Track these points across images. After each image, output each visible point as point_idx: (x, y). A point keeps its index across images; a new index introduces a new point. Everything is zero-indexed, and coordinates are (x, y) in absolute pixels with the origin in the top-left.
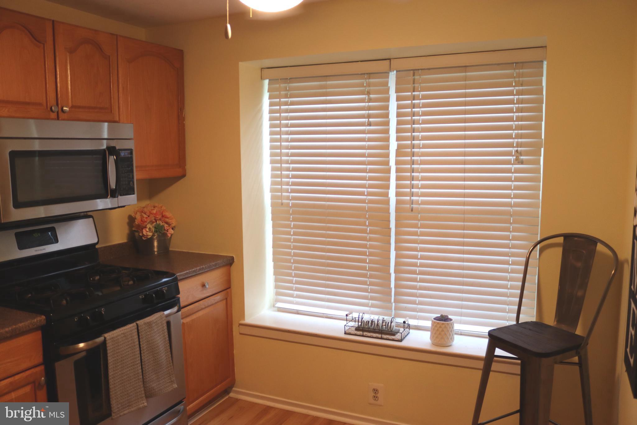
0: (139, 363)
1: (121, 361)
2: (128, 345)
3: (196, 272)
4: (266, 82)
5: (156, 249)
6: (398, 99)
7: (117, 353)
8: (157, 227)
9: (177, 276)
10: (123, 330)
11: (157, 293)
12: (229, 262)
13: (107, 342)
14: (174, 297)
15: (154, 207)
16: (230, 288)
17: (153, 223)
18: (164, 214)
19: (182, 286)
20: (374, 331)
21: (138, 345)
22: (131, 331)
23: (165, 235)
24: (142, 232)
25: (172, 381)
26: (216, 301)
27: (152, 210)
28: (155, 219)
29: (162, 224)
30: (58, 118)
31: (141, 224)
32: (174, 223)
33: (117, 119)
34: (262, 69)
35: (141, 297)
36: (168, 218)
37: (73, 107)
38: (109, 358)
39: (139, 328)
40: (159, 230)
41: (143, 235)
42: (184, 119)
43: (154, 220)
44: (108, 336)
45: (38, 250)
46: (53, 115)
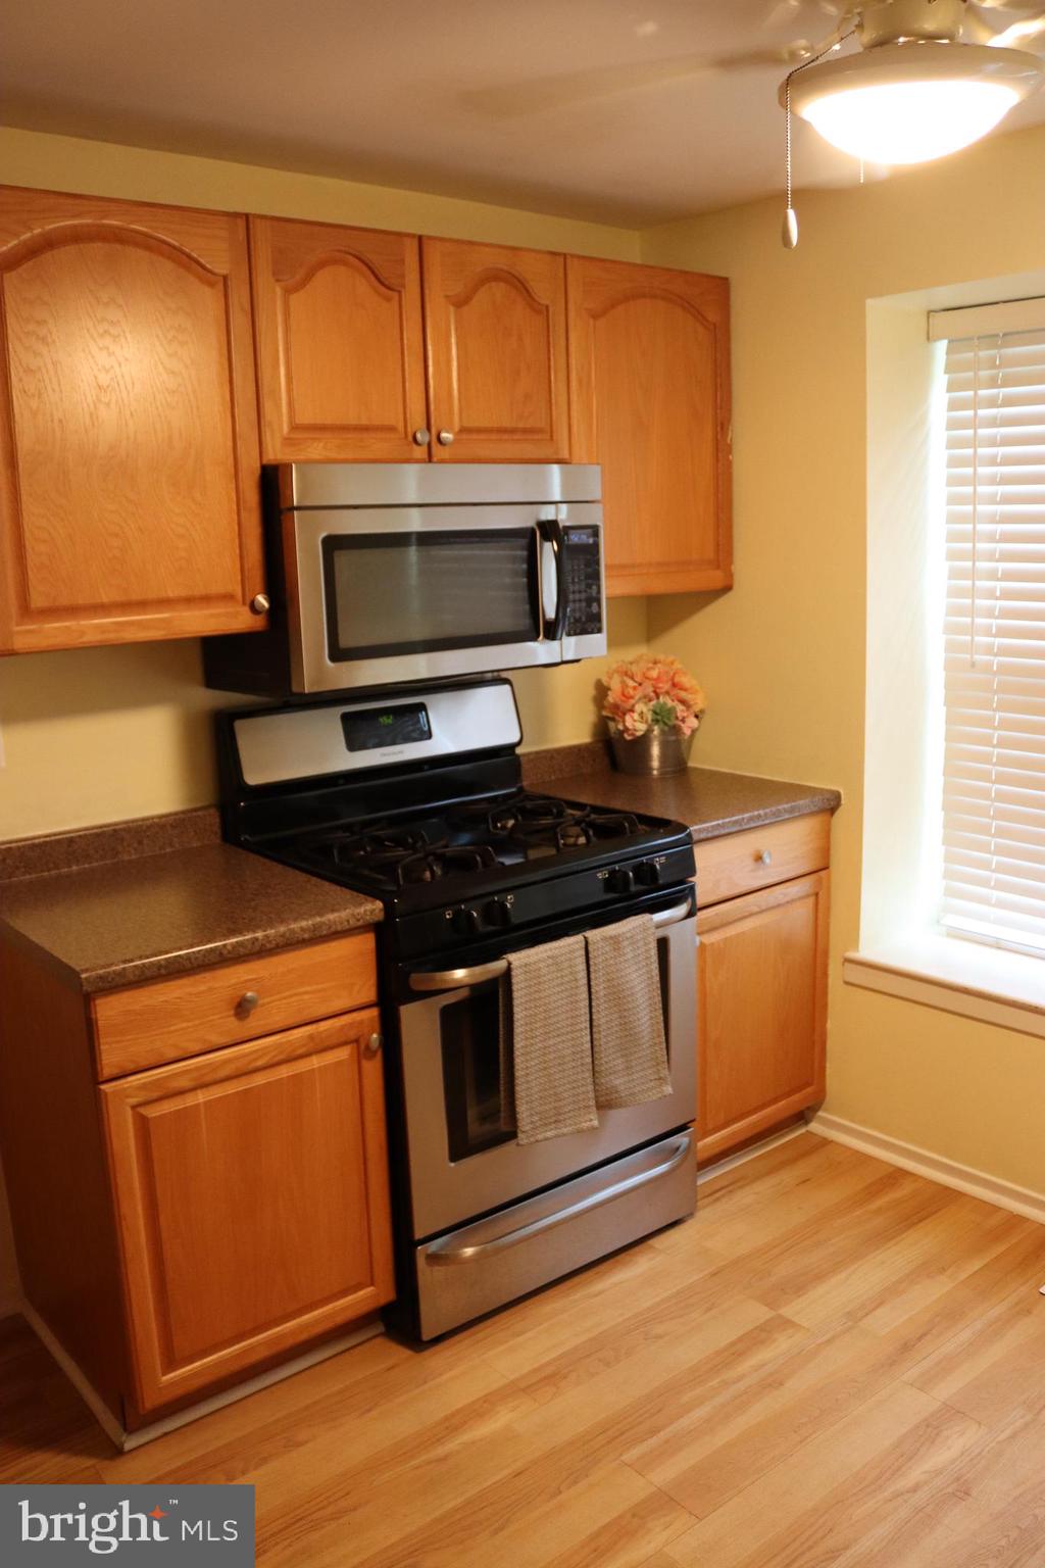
0: (586, 1028)
1: (546, 1019)
2: (562, 984)
3: (741, 825)
4: (941, 346)
5: (655, 764)
7: (535, 999)
8: (658, 711)
9: (693, 833)
10: (551, 950)
11: (637, 869)
12: (830, 805)
13: (513, 973)
14: (682, 882)
15: (655, 663)
16: (826, 868)
17: (650, 700)
18: (677, 680)
19: (703, 856)
21: (586, 986)
22: (571, 952)
23: (676, 730)
24: (624, 722)
25: (660, 1078)
26: (788, 899)
27: (649, 669)
28: (655, 692)
29: (670, 703)
30: (430, 460)
31: (620, 703)
32: (699, 702)
33: (565, 455)
34: (929, 312)
35: (600, 876)
36: (685, 690)
37: (463, 430)
38: (516, 1010)
39: (590, 948)
40: (661, 716)
41: (626, 729)
42: (729, 449)
43: (652, 694)
44: (517, 959)
45: (389, 755)
46: (420, 452)
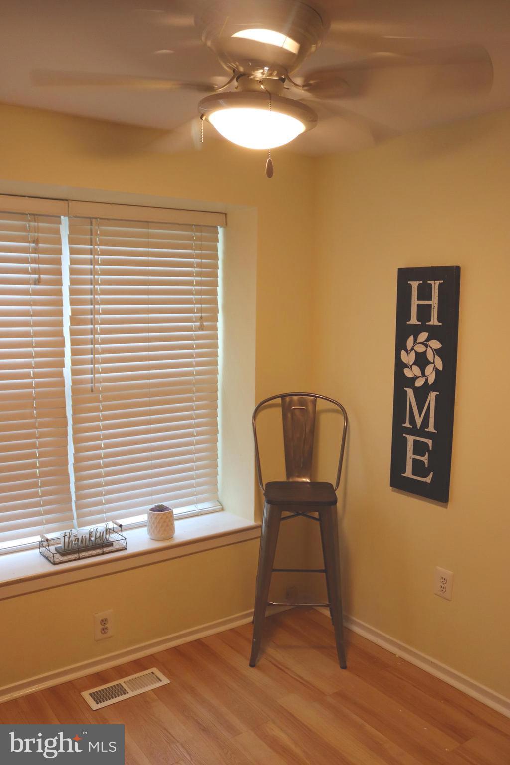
6: (73, 251)
20: (87, 549)
